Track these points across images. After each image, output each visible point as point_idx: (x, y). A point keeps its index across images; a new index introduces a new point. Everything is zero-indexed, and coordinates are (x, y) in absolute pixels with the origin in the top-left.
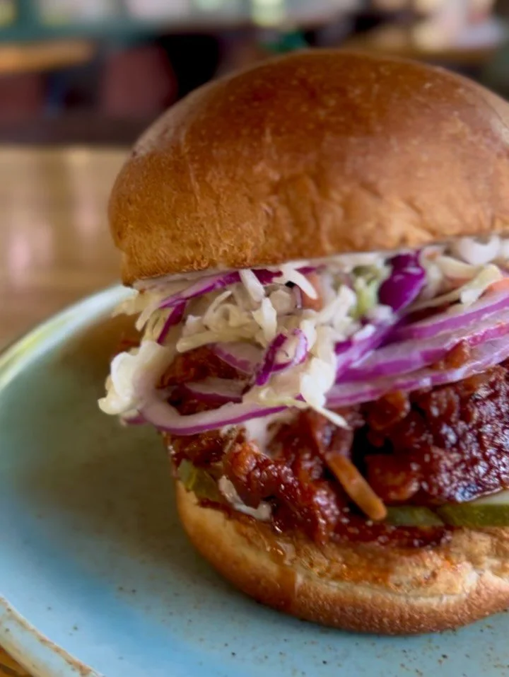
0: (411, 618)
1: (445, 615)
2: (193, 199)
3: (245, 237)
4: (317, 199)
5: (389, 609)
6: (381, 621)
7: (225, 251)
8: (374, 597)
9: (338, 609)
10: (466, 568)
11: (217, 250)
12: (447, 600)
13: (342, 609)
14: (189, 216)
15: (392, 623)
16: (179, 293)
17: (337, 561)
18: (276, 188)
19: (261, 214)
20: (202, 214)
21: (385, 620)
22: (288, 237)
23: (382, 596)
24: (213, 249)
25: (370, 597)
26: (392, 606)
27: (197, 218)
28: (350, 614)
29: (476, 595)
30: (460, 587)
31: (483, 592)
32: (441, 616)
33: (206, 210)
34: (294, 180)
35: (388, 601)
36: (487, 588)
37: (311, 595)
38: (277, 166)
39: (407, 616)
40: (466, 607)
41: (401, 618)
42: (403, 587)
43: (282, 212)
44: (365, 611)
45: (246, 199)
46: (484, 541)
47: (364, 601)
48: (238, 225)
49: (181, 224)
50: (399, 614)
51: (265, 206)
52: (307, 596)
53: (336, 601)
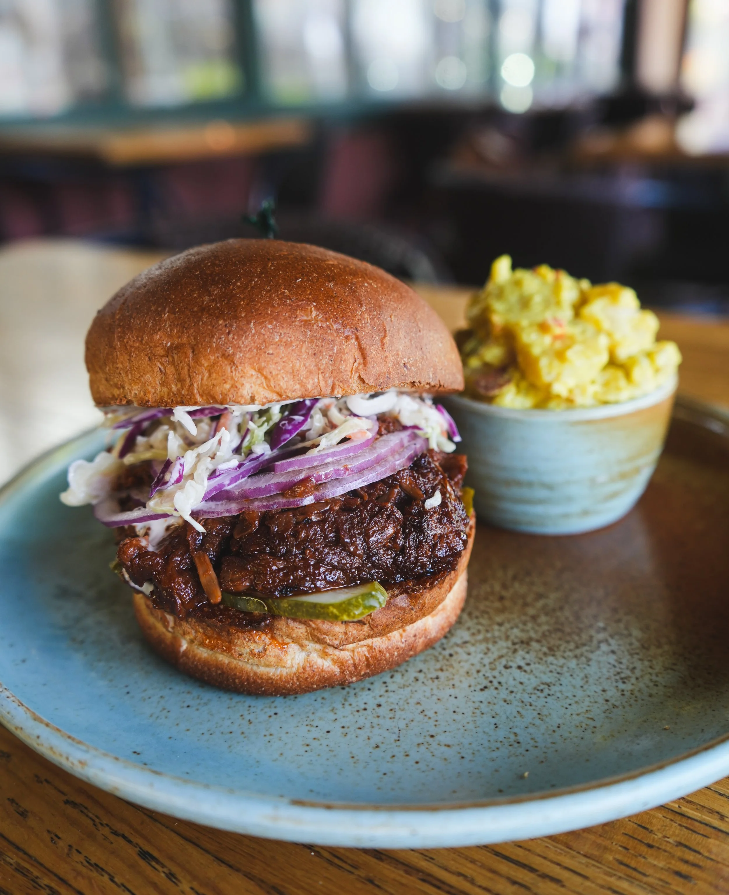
0: (255, 682)
1: (279, 682)
2: (115, 354)
3: (146, 385)
4: (192, 363)
5: (240, 673)
6: (234, 680)
7: (136, 394)
8: (229, 663)
9: (206, 669)
10: (293, 648)
11: (131, 393)
12: (281, 671)
13: (209, 669)
14: (112, 365)
15: (242, 683)
16: (130, 418)
17: (200, 632)
18: (169, 352)
19: (156, 370)
20: (120, 366)
21: (237, 681)
22: (174, 388)
23: (235, 662)
24: (128, 391)
25: (227, 662)
26: (242, 671)
27: (118, 368)
28: (214, 674)
29: (302, 670)
30: (289, 662)
31: (308, 669)
32: (276, 683)
33: (122, 363)
34: (178, 347)
35: (238, 667)
36: (311, 666)
37: (190, 656)
38: (170, 336)
39: (252, 680)
40: (295, 678)
41: (248, 680)
42: (243, 656)
43: (170, 370)
44: (223, 673)
45: (147, 358)
46: (299, 628)
47: (223, 664)
48: (142, 376)
49: (109, 370)
50: (246, 678)
51: (159, 365)
52: (188, 658)
53: (206, 663)
